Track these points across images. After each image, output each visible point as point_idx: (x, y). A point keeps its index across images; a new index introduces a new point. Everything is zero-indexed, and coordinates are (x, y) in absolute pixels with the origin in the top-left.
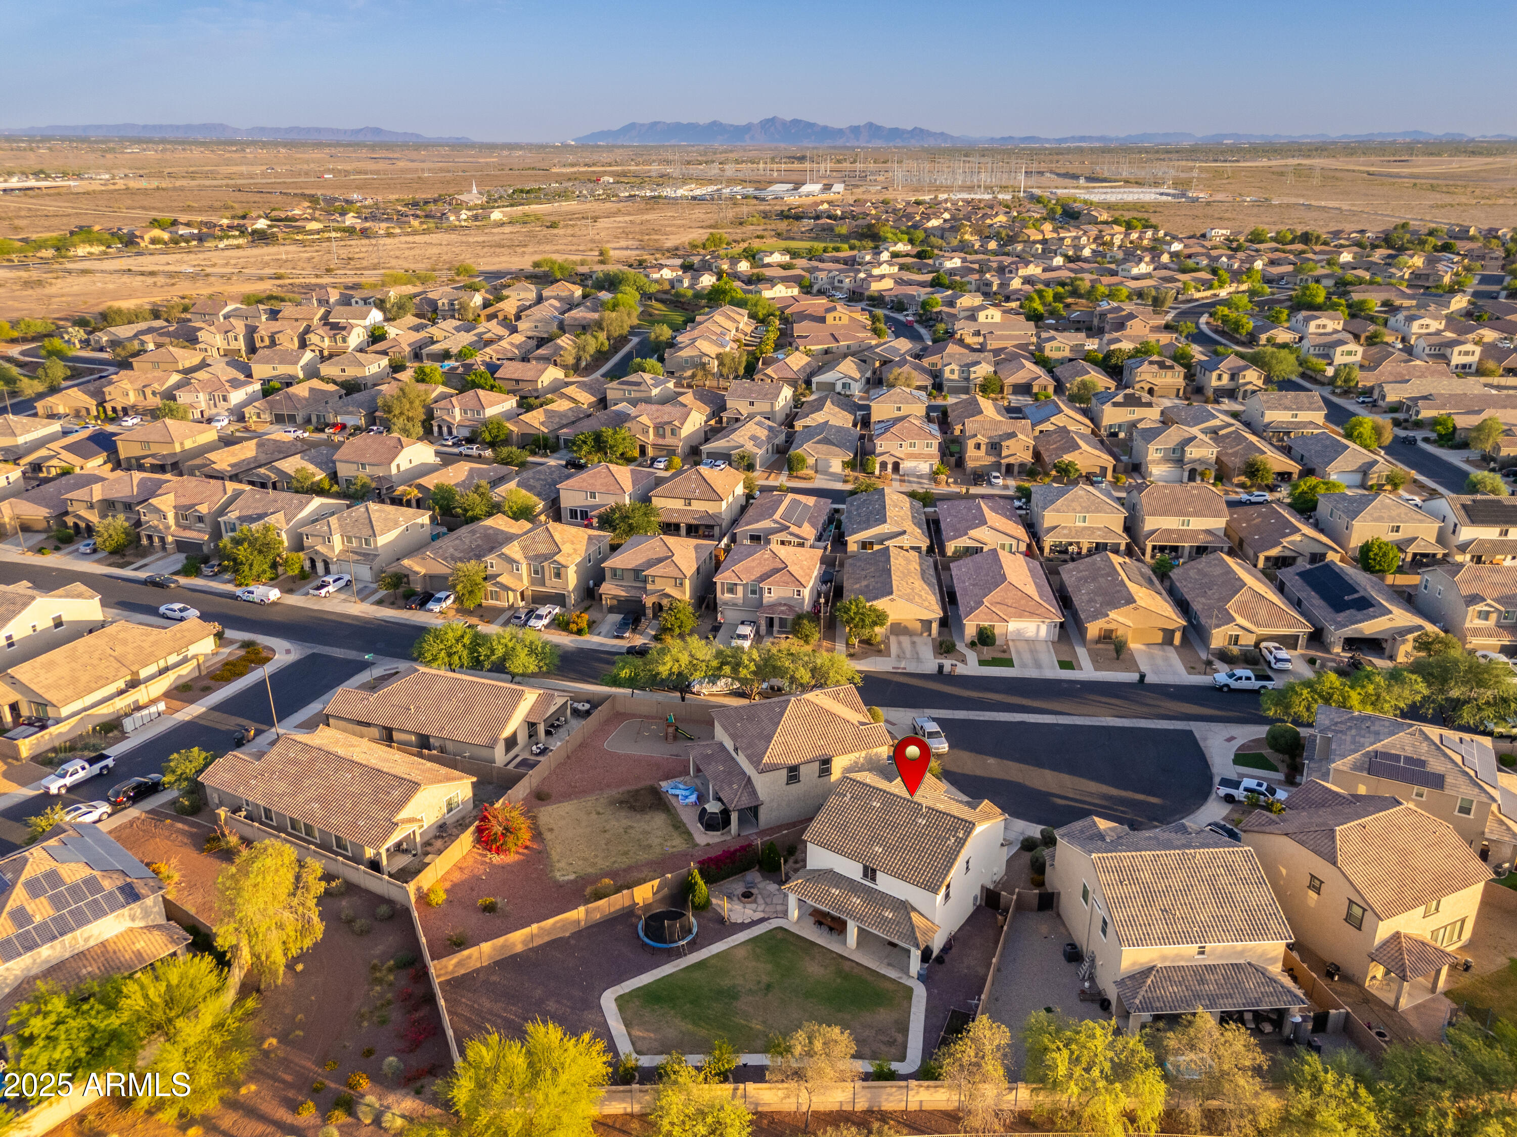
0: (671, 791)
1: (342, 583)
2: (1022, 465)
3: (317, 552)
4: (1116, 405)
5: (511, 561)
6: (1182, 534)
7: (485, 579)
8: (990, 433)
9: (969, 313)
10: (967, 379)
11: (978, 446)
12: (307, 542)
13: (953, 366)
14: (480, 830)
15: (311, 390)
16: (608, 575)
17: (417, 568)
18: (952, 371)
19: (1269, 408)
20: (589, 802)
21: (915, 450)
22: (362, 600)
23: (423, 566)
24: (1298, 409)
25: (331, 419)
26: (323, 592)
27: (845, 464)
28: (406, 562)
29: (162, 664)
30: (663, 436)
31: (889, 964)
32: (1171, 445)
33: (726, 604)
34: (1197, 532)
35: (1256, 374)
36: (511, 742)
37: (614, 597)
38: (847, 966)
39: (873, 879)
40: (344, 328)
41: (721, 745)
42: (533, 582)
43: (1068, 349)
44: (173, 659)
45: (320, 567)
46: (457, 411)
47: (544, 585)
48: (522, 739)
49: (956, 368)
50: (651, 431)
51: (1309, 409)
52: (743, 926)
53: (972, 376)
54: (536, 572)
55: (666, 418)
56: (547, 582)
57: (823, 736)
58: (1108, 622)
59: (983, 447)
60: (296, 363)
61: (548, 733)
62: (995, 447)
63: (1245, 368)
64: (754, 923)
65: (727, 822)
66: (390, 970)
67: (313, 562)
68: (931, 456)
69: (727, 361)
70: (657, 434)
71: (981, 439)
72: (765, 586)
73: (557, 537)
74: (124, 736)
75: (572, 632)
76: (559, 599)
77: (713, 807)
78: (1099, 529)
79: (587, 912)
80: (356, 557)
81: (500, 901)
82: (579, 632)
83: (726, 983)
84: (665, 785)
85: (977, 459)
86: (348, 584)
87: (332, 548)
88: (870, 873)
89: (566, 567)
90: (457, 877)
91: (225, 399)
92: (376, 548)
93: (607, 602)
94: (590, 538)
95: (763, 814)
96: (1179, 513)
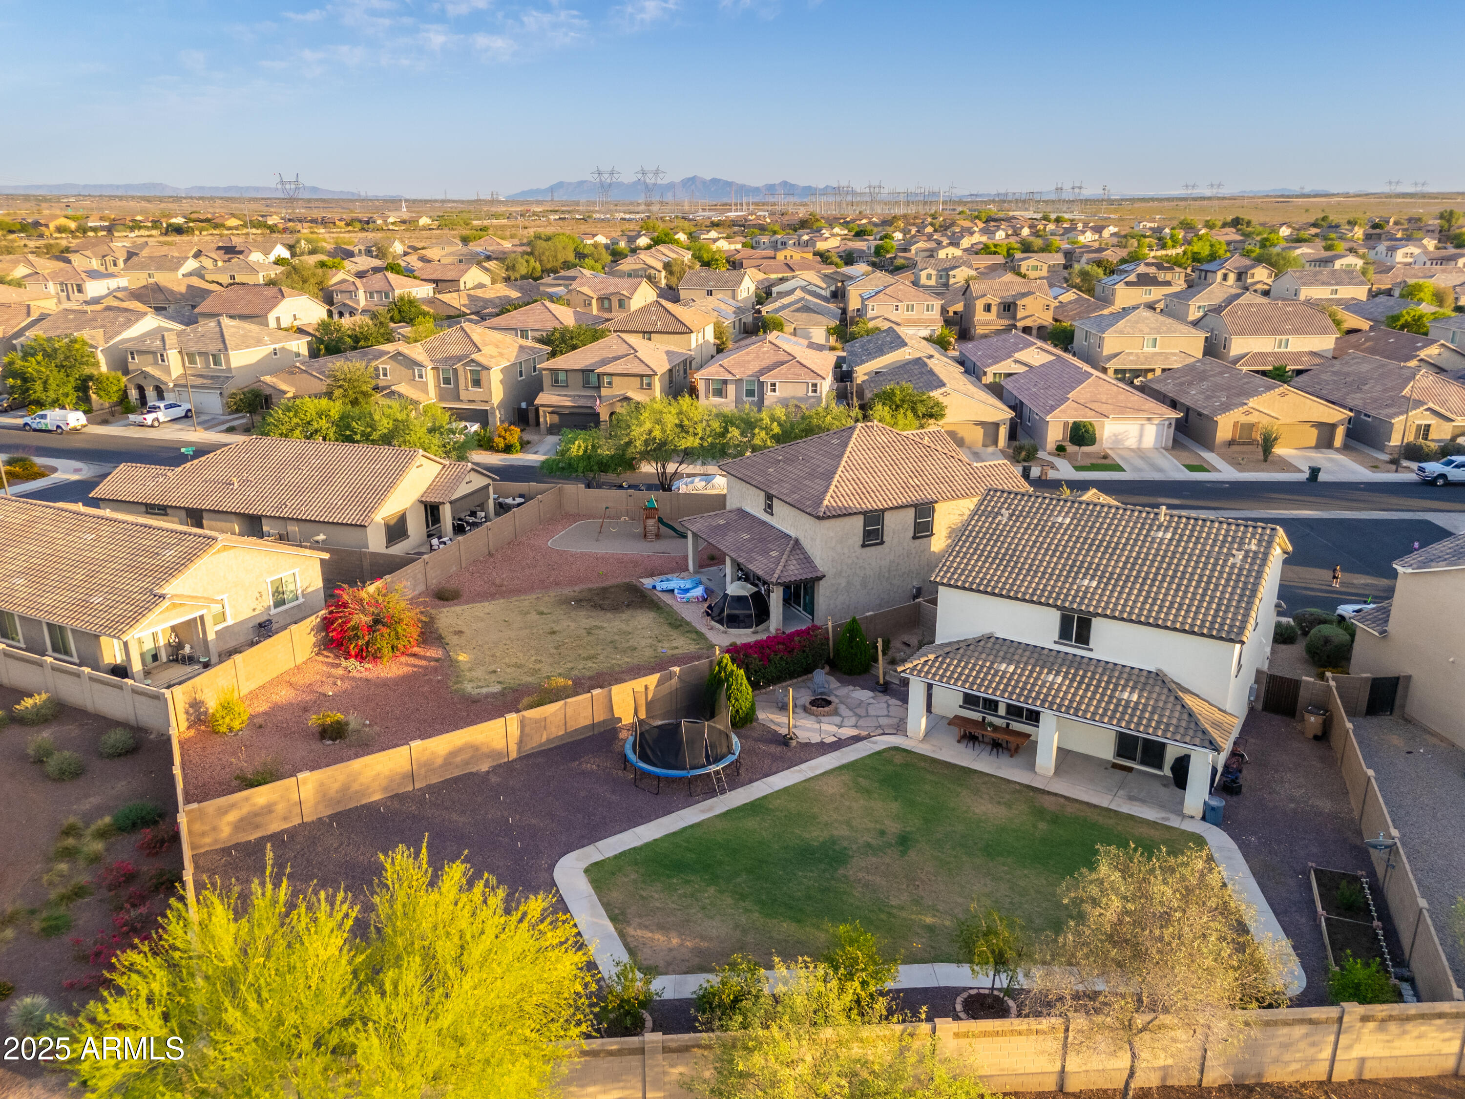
0: (660, 586)
1: (179, 412)
2: (1041, 328)
3: (145, 375)
4: (1128, 284)
5: (411, 363)
6: (1280, 357)
7: (376, 388)
8: (1000, 294)
9: (928, 254)
10: (946, 285)
11: (988, 308)
12: (135, 363)
13: (929, 271)
14: (327, 624)
15: (189, 287)
16: (547, 381)
17: (284, 387)
18: (929, 277)
19: (1304, 284)
20: (527, 601)
21: (913, 315)
22: (206, 429)
23: (292, 384)
24: (1337, 284)
26: (150, 418)
27: (830, 332)
28: (268, 379)
30: (610, 310)
31: (1131, 798)
34: (1300, 354)
35: (1266, 272)
36: (395, 529)
37: (557, 411)
38: (1048, 802)
39: (1083, 638)
40: (241, 252)
41: (742, 513)
42: (442, 397)
43: (1045, 268)
45: (150, 394)
46: (361, 294)
47: (458, 398)
48: (416, 527)
49: (934, 273)
50: (594, 302)
51: (1350, 284)
52: (823, 748)
53: (952, 281)
54: (447, 381)
55: (612, 289)
56: (463, 395)
58: (1247, 413)
59: (994, 309)
60: (177, 269)
61: (459, 529)
62: (1008, 308)
63: (1253, 267)
64: (839, 744)
65: (762, 614)
66: (102, 834)
67: (141, 389)
68: (932, 321)
69: (675, 269)
70: (601, 308)
71: (989, 299)
72: (766, 379)
73: (475, 337)
75: (498, 451)
76: (482, 417)
77: (735, 589)
78: (1174, 354)
79: (523, 724)
80: (200, 381)
81: (354, 720)
82: (508, 449)
83: (815, 835)
84: (647, 582)
85: (987, 324)
86: (187, 416)
87: (167, 370)
88: (1076, 631)
89: (487, 369)
90: (284, 695)
92: (229, 369)
93: (547, 419)
94: (521, 347)
95: (823, 596)
96: (1274, 332)
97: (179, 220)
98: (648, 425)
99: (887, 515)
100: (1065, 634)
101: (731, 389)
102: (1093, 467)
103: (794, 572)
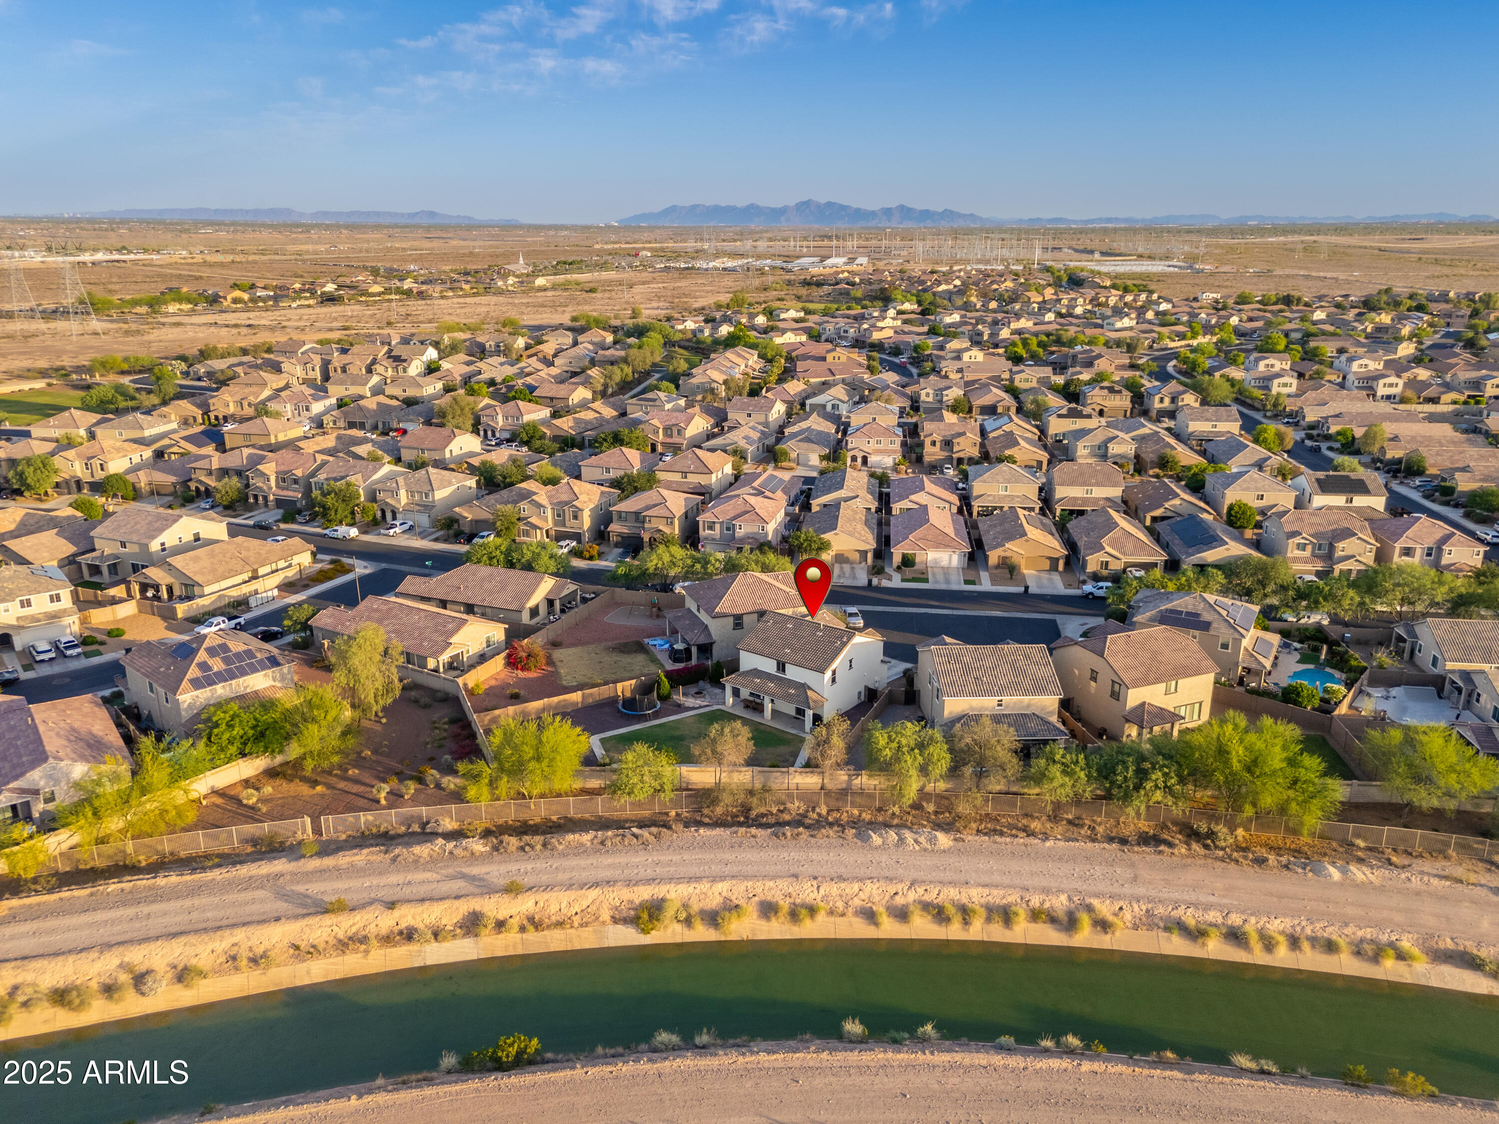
0: (651, 643)
1: (406, 527)
2: (969, 458)
3: (387, 504)
4: (1060, 416)
5: (539, 506)
6: (1085, 501)
7: (519, 519)
8: (944, 433)
9: (955, 355)
10: (941, 401)
11: (934, 443)
12: (380, 496)
13: (928, 390)
14: (509, 656)
15: (378, 403)
16: (615, 517)
17: (466, 515)
18: (928, 395)
19: (1192, 420)
20: (591, 648)
21: (881, 447)
22: (422, 538)
23: (469, 513)
24: (1219, 421)
25: (395, 425)
26: (392, 531)
27: (823, 458)
28: (457, 509)
29: (274, 567)
30: (671, 436)
31: (792, 727)
32: (1097, 443)
33: (706, 539)
34: (1098, 499)
35: (1193, 397)
36: (534, 612)
37: (620, 535)
38: (762, 728)
39: (784, 670)
40: (405, 361)
41: (689, 610)
42: (556, 523)
43: (1035, 380)
44: (282, 564)
45: (389, 516)
46: (500, 418)
47: (564, 526)
48: (543, 610)
49: (931, 392)
50: (661, 431)
51: (1227, 421)
52: (693, 708)
53: (945, 399)
54: (559, 516)
55: (674, 421)
56: (567, 523)
57: (761, 597)
58: (1005, 551)
59: (938, 444)
60: (365, 384)
61: (562, 611)
62: (948, 444)
63: (1184, 392)
64: (700, 707)
65: (689, 658)
66: (445, 723)
67: (383, 512)
68: (894, 452)
69: (732, 385)
70: (665, 434)
71: (936, 437)
72: (737, 523)
73: (576, 489)
74: (249, 609)
75: (585, 559)
76: (577, 537)
77: (679, 646)
78: (1018, 497)
79: (583, 695)
80: (418, 508)
81: (522, 693)
82: (591, 558)
83: (678, 733)
84: (646, 640)
85: (933, 454)
86: (411, 528)
87: (399, 501)
88: (781, 667)
89: (582, 510)
90: (493, 683)
91: (307, 410)
92: (434, 501)
93: (614, 539)
94: (602, 493)
95: (716, 650)
96: (1084, 484)
97: (330, 287)
98: (655, 562)
99: (745, 617)
100: (778, 669)
101: (717, 526)
102: (914, 580)
103: (702, 640)
